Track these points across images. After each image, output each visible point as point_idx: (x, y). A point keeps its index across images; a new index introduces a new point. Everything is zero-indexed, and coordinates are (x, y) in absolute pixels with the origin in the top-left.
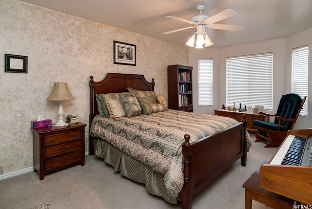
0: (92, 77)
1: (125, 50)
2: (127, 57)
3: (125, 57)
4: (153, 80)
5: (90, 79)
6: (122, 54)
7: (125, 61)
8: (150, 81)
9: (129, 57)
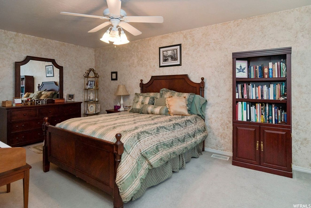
0: (142, 81)
1: (170, 53)
2: (172, 58)
3: (170, 59)
4: (203, 79)
5: (140, 82)
6: (166, 57)
7: (170, 62)
8: (199, 81)
9: (174, 58)
